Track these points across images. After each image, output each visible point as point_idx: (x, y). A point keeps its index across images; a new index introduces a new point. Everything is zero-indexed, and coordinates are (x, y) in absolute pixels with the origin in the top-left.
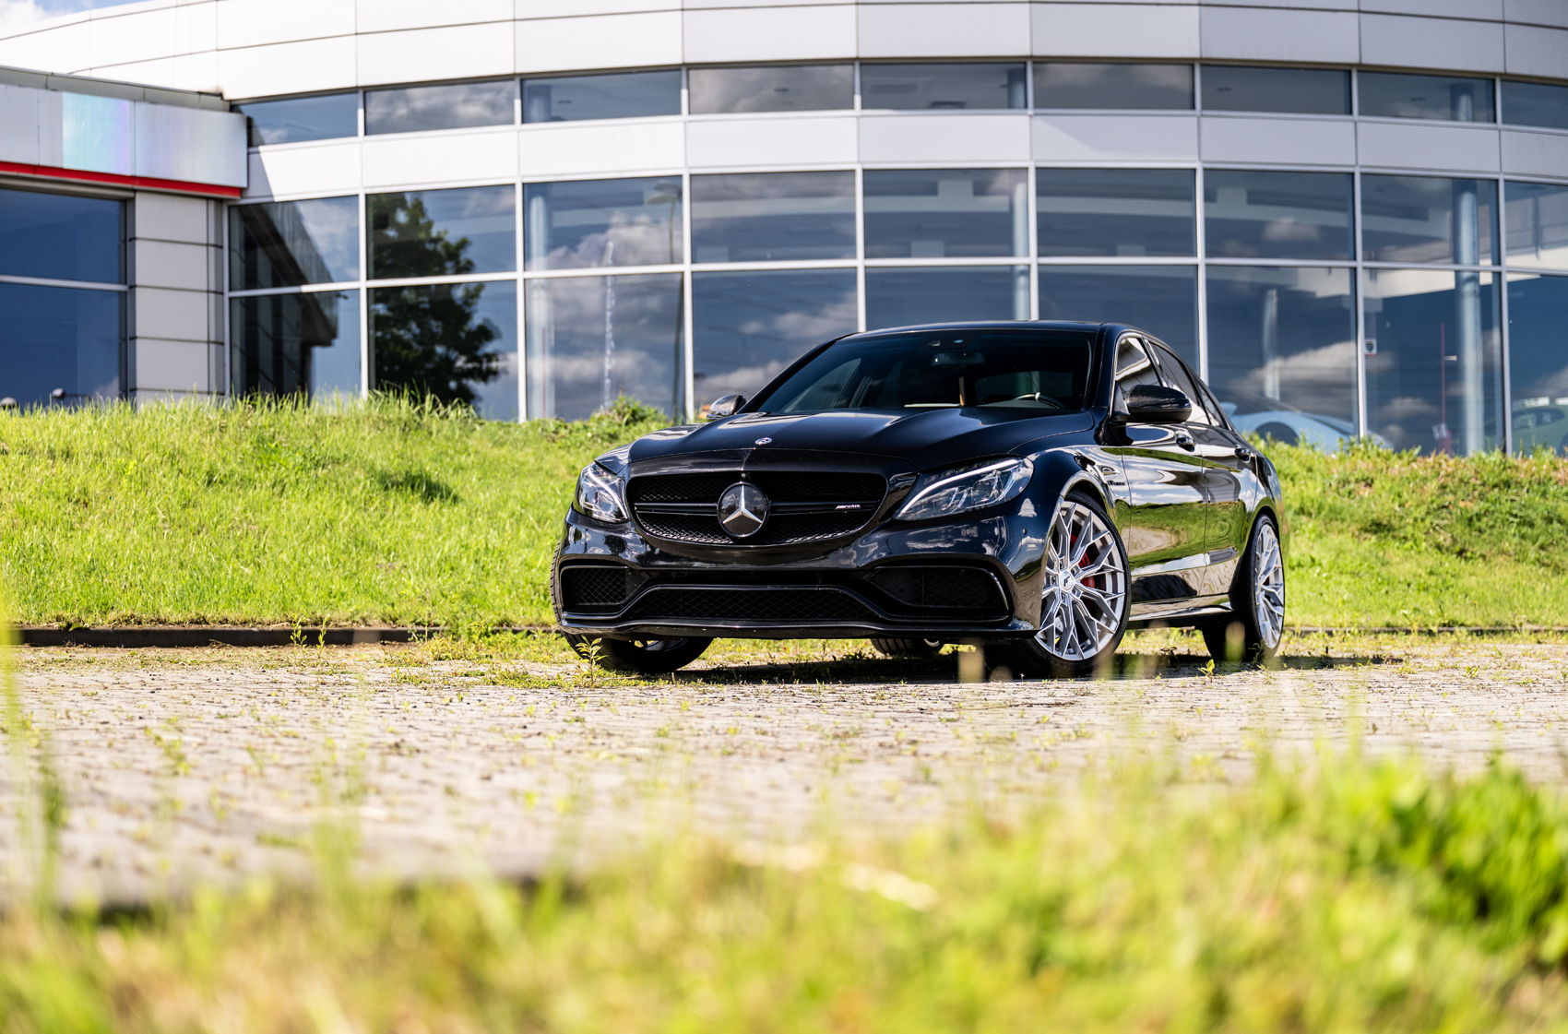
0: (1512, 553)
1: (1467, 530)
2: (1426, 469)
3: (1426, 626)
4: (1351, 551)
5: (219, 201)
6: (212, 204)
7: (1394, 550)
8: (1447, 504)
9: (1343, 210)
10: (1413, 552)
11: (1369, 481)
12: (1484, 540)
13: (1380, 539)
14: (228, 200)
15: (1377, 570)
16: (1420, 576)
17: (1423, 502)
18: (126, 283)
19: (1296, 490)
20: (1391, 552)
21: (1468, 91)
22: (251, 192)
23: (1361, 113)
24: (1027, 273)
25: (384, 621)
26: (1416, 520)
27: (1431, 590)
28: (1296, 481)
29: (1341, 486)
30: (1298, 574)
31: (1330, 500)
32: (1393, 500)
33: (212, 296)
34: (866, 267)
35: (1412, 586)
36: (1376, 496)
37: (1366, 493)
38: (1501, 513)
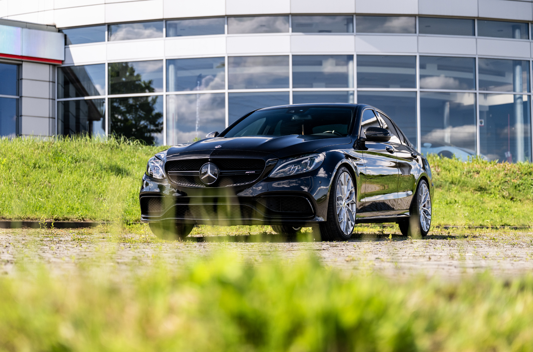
0: (531, 199)
1: (515, 190)
2: (500, 167)
3: (495, 226)
4: (470, 198)
5: (54, 66)
6: (51, 67)
7: (486, 197)
8: (507, 181)
9: (471, 72)
10: (494, 199)
11: (478, 172)
12: (521, 194)
13: (481, 193)
14: (57, 65)
15: (480, 205)
16: (496, 207)
17: (498, 180)
18: (19, 95)
19: (450, 175)
20: (485, 198)
21: (519, 27)
22: (66, 62)
23: (479, 35)
24: (353, 94)
25: (91, 219)
26: (495, 186)
27: (499, 212)
28: (451, 172)
29: (467, 173)
30: (449, 206)
31: (463, 179)
32: (487, 179)
33: (51, 101)
34: (293, 92)
35: (492, 211)
36: (481, 178)
37: (477, 176)
38: (528, 184)
